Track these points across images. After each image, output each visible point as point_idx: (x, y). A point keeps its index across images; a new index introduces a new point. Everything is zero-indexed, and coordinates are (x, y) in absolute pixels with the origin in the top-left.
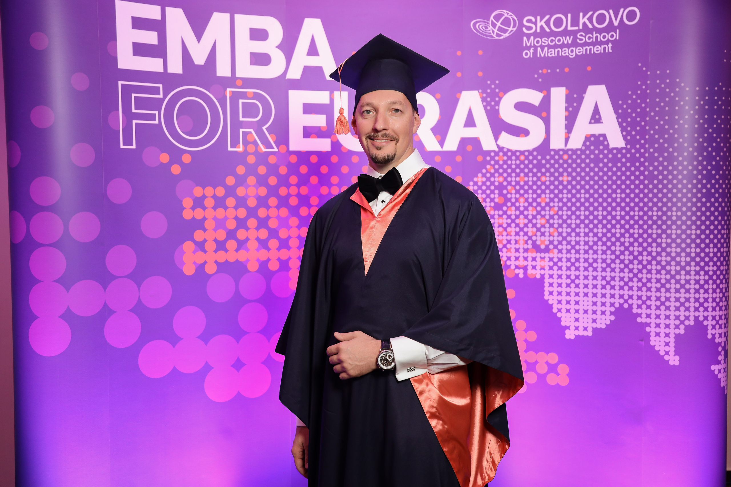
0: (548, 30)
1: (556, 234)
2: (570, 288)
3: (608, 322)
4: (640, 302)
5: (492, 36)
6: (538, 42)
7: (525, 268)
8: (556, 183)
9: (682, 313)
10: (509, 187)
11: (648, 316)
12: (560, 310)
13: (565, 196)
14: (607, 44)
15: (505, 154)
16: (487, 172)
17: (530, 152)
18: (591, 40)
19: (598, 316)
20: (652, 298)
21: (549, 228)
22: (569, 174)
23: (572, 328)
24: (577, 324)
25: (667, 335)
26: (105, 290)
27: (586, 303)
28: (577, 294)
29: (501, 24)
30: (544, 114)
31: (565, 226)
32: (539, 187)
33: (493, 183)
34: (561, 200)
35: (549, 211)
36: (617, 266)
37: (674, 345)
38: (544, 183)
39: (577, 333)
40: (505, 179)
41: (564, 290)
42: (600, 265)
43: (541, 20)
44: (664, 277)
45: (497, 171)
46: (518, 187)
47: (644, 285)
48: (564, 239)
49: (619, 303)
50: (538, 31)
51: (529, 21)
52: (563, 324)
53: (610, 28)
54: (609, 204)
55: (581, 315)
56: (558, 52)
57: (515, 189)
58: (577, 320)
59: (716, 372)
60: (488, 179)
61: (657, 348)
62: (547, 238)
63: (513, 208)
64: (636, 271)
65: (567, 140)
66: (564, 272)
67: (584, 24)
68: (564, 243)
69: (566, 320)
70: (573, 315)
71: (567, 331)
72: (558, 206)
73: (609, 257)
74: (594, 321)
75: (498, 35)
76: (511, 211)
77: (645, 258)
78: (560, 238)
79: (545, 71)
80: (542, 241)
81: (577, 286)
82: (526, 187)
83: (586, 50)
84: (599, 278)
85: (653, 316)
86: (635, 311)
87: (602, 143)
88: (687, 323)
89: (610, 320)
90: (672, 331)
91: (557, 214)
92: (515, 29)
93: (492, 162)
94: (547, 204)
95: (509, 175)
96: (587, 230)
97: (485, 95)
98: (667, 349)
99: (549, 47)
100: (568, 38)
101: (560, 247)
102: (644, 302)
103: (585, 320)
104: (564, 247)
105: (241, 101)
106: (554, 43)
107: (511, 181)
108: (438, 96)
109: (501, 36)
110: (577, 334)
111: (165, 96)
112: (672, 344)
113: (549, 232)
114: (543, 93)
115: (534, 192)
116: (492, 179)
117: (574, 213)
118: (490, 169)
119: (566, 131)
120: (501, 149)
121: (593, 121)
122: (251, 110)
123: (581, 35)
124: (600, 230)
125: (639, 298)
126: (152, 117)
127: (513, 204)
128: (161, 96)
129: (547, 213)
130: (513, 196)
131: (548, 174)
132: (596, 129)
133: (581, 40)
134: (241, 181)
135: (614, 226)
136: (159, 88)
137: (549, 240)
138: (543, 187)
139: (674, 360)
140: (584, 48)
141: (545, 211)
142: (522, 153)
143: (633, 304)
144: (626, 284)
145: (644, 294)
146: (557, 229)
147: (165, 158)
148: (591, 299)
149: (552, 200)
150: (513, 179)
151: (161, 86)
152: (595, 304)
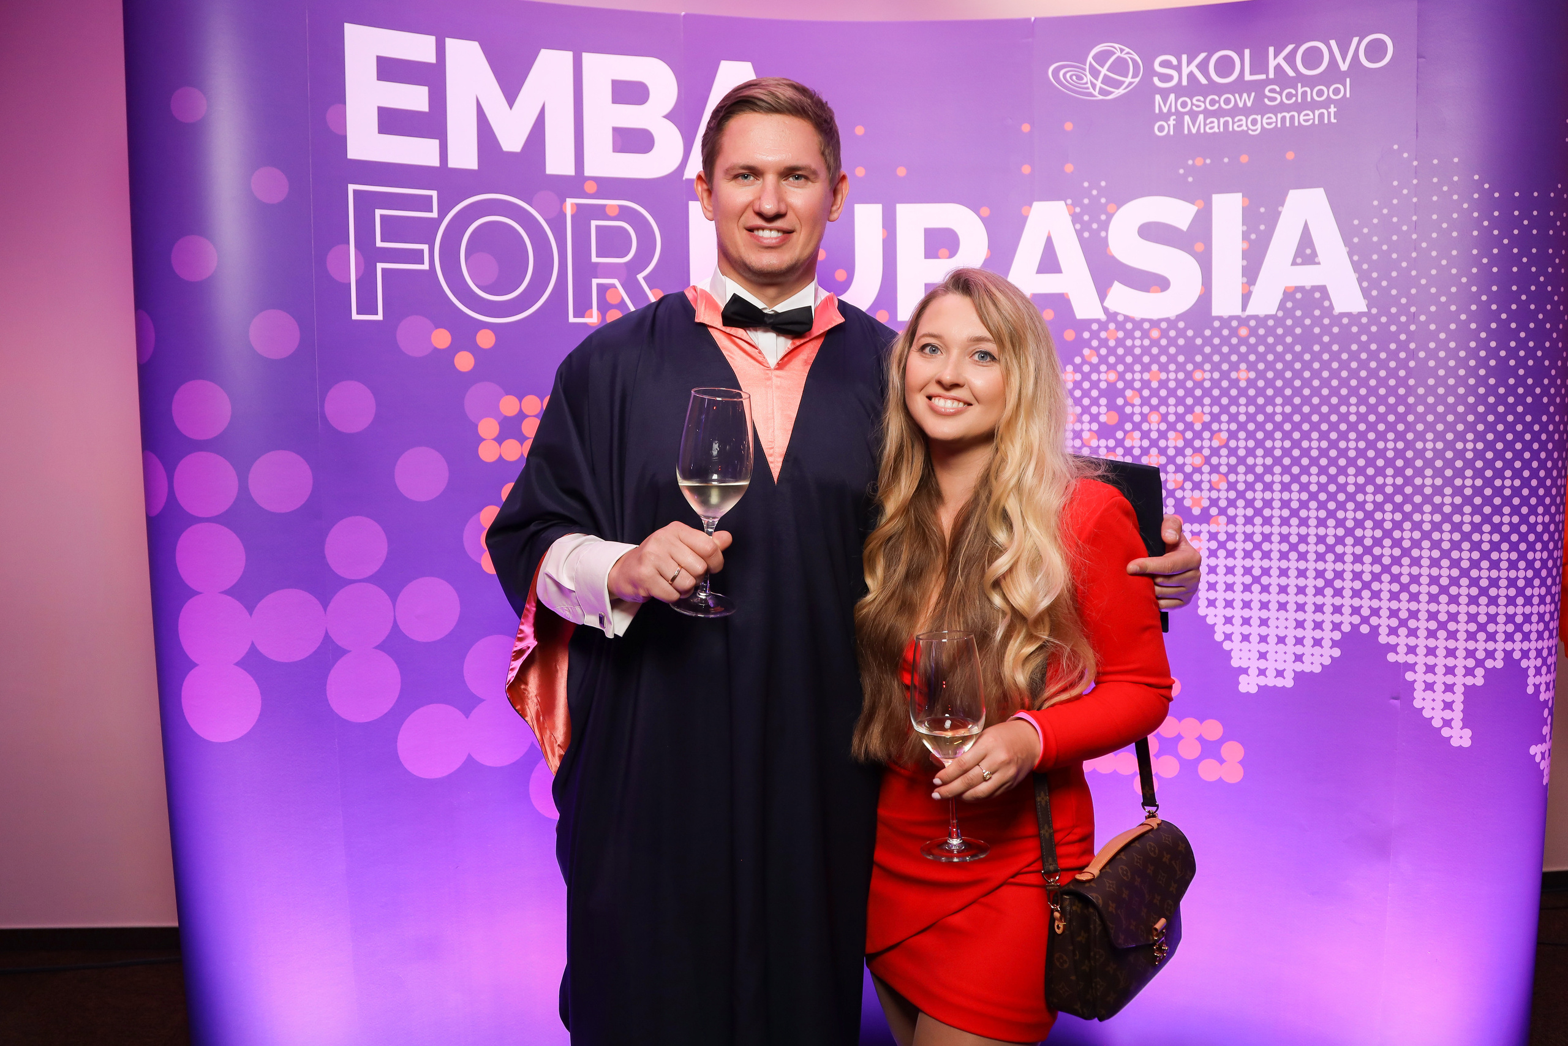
0: (1204, 81)
1: (1223, 486)
2: (1252, 592)
3: (1327, 661)
4: (1394, 622)
5: (1092, 95)
6: (1184, 105)
8: (1225, 384)
9: (1481, 645)
10: (1129, 393)
11: (1412, 650)
12: (1228, 637)
13: (1242, 410)
14: (1327, 108)
15: (1120, 326)
16: (1085, 361)
17: (1172, 323)
18: (1294, 99)
19: (1307, 649)
20: (1420, 615)
21: (1210, 473)
22: (1251, 367)
23: (1253, 672)
24: (1262, 664)
25: (1449, 688)
26: (325, 608)
27: (1282, 623)
28: (1264, 606)
29: (1108, 70)
30: (1199, 247)
31: (1241, 469)
32: (1189, 392)
33: (1095, 385)
34: (1233, 418)
35: (1211, 439)
36: (1349, 550)
37: (1462, 707)
38: (1199, 384)
39: (1262, 681)
40: (1121, 376)
41: (1238, 596)
42: (1312, 548)
43: (1189, 63)
44: (1445, 572)
45: (1103, 360)
46: (1146, 393)
47: (1405, 588)
48: (1241, 495)
49: (1351, 623)
50: (1185, 82)
51: (1165, 64)
52: (1235, 663)
54: (1334, 427)
55: (1271, 647)
56: (1226, 123)
57: (1141, 397)
58: (1263, 656)
59: (1538, 759)
60: (1086, 377)
61: (1427, 714)
62: (1206, 494)
63: (1137, 434)
64: (1387, 561)
65: (1246, 298)
66: (1239, 562)
67: (1278, 68)
68: (1241, 503)
69: (1241, 655)
70: (1255, 646)
71: (1242, 678)
72: (1228, 430)
73: (1331, 532)
74: (1299, 658)
75: (1102, 92)
76: (1133, 439)
77: (1407, 535)
78: (1232, 495)
79: (1199, 162)
80: (1195, 500)
81: (1265, 589)
82: (1163, 393)
83: (1284, 118)
84: (1311, 574)
85: (1421, 651)
86: (1383, 639)
87: (1319, 304)
88: (1489, 664)
89: (1331, 656)
90: (1460, 681)
91: (1226, 446)
92: (1137, 80)
93: (1095, 343)
94: (1206, 426)
95: (1129, 368)
96: (1287, 478)
97: (1078, 210)
98: (1448, 714)
99: (1208, 114)
100: (1245, 95)
101: (1231, 512)
102: (1403, 623)
103: (1281, 657)
104: (1240, 511)
105: (594, 224)
106: (1217, 105)
107: (1133, 380)
108: (985, 211)
109: (1111, 93)
110: (1262, 684)
111: (443, 213)
112: (1458, 706)
113: (1210, 481)
114: (1197, 206)
115: (1180, 401)
116: (1094, 377)
117: (1260, 444)
118: (1091, 356)
119: (1245, 280)
120: (1112, 316)
121: (1299, 260)
123: (1271, 91)
124: (1314, 479)
125: (1394, 613)
126: (417, 257)
127: (1137, 427)
128: (434, 214)
129: (1206, 443)
130: (1137, 410)
131: (1207, 366)
132: (1306, 277)
133: (1273, 99)
135: (1342, 471)
136: (431, 197)
137: (1210, 498)
138: (1198, 392)
140: (1279, 116)
141: (1202, 439)
142: (1155, 323)
143: (1379, 625)
144: (1367, 585)
145: (1404, 605)
146: (1226, 475)
147: (441, 339)
148: (1292, 614)
149: (1215, 418)
150: (1137, 376)
151: (434, 194)
152: (1300, 624)
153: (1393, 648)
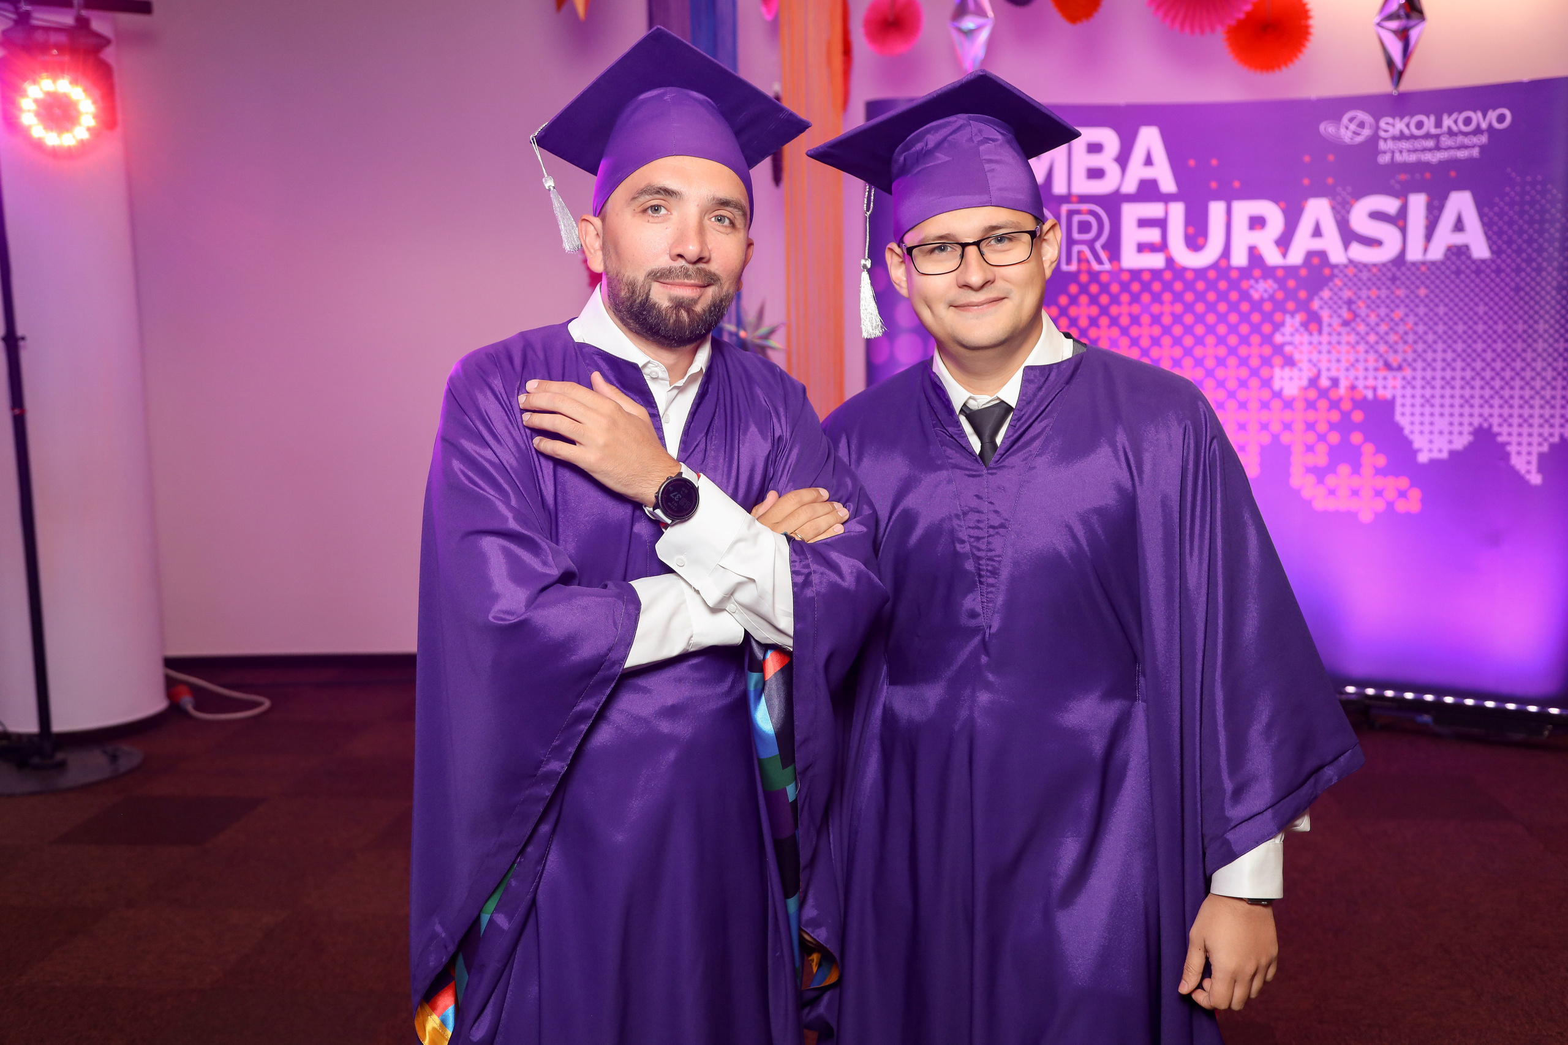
0: (1407, 133)
1: (1410, 351)
2: (1425, 408)
3: (1466, 443)
4: (1501, 420)
5: (1344, 140)
6: (1396, 146)
7: (1375, 389)
8: (1412, 296)
9: (1546, 430)
10: (1359, 302)
11: (1510, 434)
12: (1412, 432)
13: (1422, 310)
14: (1474, 149)
15: (1356, 267)
16: (1335, 286)
17: (1384, 265)
18: (1457, 144)
19: (1455, 437)
20: (1514, 416)
21: (1403, 345)
22: (1427, 287)
23: (1426, 451)
24: (1431, 446)
25: (1529, 453)
27: (1442, 424)
28: (1432, 415)
29: (1355, 126)
30: (1401, 223)
31: (1420, 342)
32: (1393, 301)
33: (1341, 298)
34: (1417, 315)
35: (1404, 326)
36: (1478, 383)
37: (1536, 463)
38: (1398, 297)
40: (1355, 293)
41: (1418, 410)
42: (1458, 383)
43: (1400, 123)
44: (1528, 393)
45: (1346, 285)
46: (1369, 301)
47: (1506, 402)
48: (1420, 356)
49: (1478, 422)
50: (1397, 134)
51: (1387, 123)
52: (1415, 446)
53: (1478, 131)
54: (1471, 318)
55: (1436, 437)
56: (1419, 156)
57: (1366, 304)
58: (1431, 442)
61: (1518, 468)
62: (1400, 356)
64: (1497, 388)
65: (1426, 250)
66: (1418, 392)
67: (1449, 126)
68: (1419, 360)
69: (1419, 442)
70: (1427, 437)
71: (1420, 454)
72: (1414, 322)
73: (1469, 374)
74: (1450, 442)
75: (1351, 139)
76: (1361, 327)
77: (1508, 374)
78: (1415, 356)
79: (1403, 177)
80: (1394, 359)
81: (1432, 406)
82: (1378, 302)
84: (1457, 397)
85: (1515, 434)
86: (1495, 429)
87: (1464, 253)
88: (1551, 440)
89: (1468, 440)
90: (1535, 450)
91: (1412, 329)
92: (1370, 132)
93: (1341, 276)
94: (1402, 319)
95: (1360, 289)
96: (1445, 346)
97: (1334, 203)
98: (1529, 467)
99: (1409, 151)
100: (1430, 141)
101: (1414, 365)
102: (1505, 420)
103: (1441, 442)
104: (1420, 364)
105: (1076, 218)
106: (1414, 147)
107: (1362, 295)
108: (1283, 204)
109: (1355, 139)
110: (1430, 457)
112: (1534, 463)
113: (1403, 349)
114: (1400, 201)
115: (1387, 306)
116: (1340, 294)
117: (1431, 328)
118: (1339, 283)
119: (1425, 240)
120: (1351, 261)
121: (1455, 230)
122: (1084, 227)
123: (1445, 139)
124: (1459, 346)
125: (1501, 416)
127: (1363, 320)
129: (1401, 329)
130: (1364, 311)
131: (1403, 287)
132: (1459, 239)
134: (1074, 300)
135: (1475, 342)
137: (1403, 358)
138: (1397, 301)
139: (1536, 479)
140: (1448, 152)
141: (1399, 326)
142: (1375, 265)
143: (1493, 422)
144: (1487, 402)
145: (1506, 411)
146: (1412, 345)
148: (1447, 419)
149: (1407, 315)
150: (1364, 293)
152: (1451, 424)
153: (1499, 434)
